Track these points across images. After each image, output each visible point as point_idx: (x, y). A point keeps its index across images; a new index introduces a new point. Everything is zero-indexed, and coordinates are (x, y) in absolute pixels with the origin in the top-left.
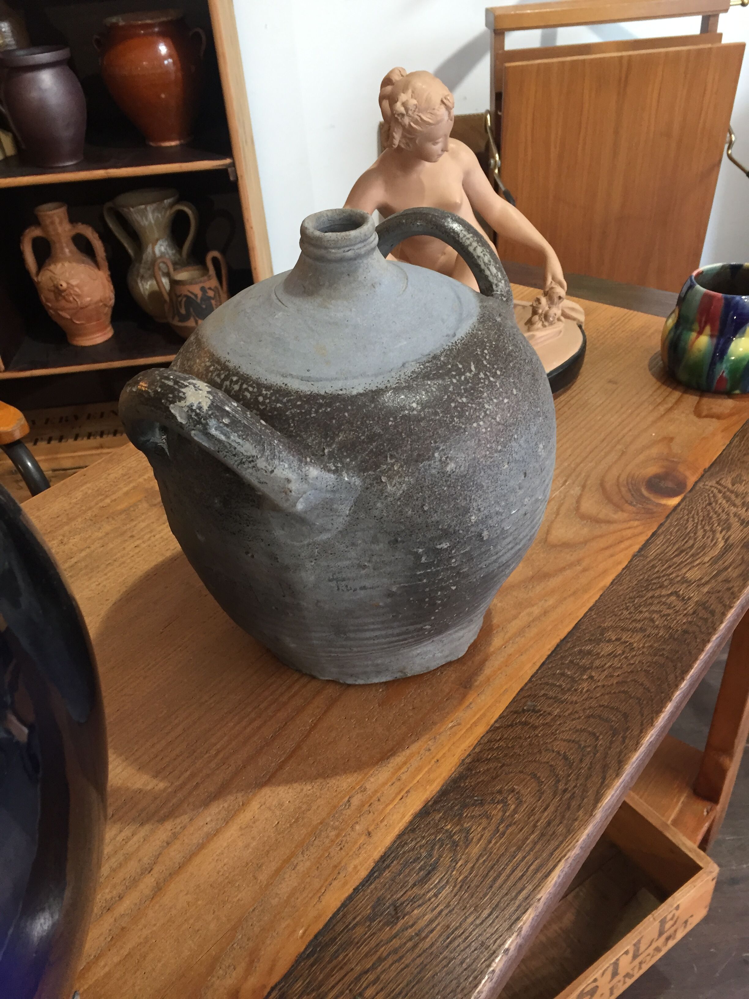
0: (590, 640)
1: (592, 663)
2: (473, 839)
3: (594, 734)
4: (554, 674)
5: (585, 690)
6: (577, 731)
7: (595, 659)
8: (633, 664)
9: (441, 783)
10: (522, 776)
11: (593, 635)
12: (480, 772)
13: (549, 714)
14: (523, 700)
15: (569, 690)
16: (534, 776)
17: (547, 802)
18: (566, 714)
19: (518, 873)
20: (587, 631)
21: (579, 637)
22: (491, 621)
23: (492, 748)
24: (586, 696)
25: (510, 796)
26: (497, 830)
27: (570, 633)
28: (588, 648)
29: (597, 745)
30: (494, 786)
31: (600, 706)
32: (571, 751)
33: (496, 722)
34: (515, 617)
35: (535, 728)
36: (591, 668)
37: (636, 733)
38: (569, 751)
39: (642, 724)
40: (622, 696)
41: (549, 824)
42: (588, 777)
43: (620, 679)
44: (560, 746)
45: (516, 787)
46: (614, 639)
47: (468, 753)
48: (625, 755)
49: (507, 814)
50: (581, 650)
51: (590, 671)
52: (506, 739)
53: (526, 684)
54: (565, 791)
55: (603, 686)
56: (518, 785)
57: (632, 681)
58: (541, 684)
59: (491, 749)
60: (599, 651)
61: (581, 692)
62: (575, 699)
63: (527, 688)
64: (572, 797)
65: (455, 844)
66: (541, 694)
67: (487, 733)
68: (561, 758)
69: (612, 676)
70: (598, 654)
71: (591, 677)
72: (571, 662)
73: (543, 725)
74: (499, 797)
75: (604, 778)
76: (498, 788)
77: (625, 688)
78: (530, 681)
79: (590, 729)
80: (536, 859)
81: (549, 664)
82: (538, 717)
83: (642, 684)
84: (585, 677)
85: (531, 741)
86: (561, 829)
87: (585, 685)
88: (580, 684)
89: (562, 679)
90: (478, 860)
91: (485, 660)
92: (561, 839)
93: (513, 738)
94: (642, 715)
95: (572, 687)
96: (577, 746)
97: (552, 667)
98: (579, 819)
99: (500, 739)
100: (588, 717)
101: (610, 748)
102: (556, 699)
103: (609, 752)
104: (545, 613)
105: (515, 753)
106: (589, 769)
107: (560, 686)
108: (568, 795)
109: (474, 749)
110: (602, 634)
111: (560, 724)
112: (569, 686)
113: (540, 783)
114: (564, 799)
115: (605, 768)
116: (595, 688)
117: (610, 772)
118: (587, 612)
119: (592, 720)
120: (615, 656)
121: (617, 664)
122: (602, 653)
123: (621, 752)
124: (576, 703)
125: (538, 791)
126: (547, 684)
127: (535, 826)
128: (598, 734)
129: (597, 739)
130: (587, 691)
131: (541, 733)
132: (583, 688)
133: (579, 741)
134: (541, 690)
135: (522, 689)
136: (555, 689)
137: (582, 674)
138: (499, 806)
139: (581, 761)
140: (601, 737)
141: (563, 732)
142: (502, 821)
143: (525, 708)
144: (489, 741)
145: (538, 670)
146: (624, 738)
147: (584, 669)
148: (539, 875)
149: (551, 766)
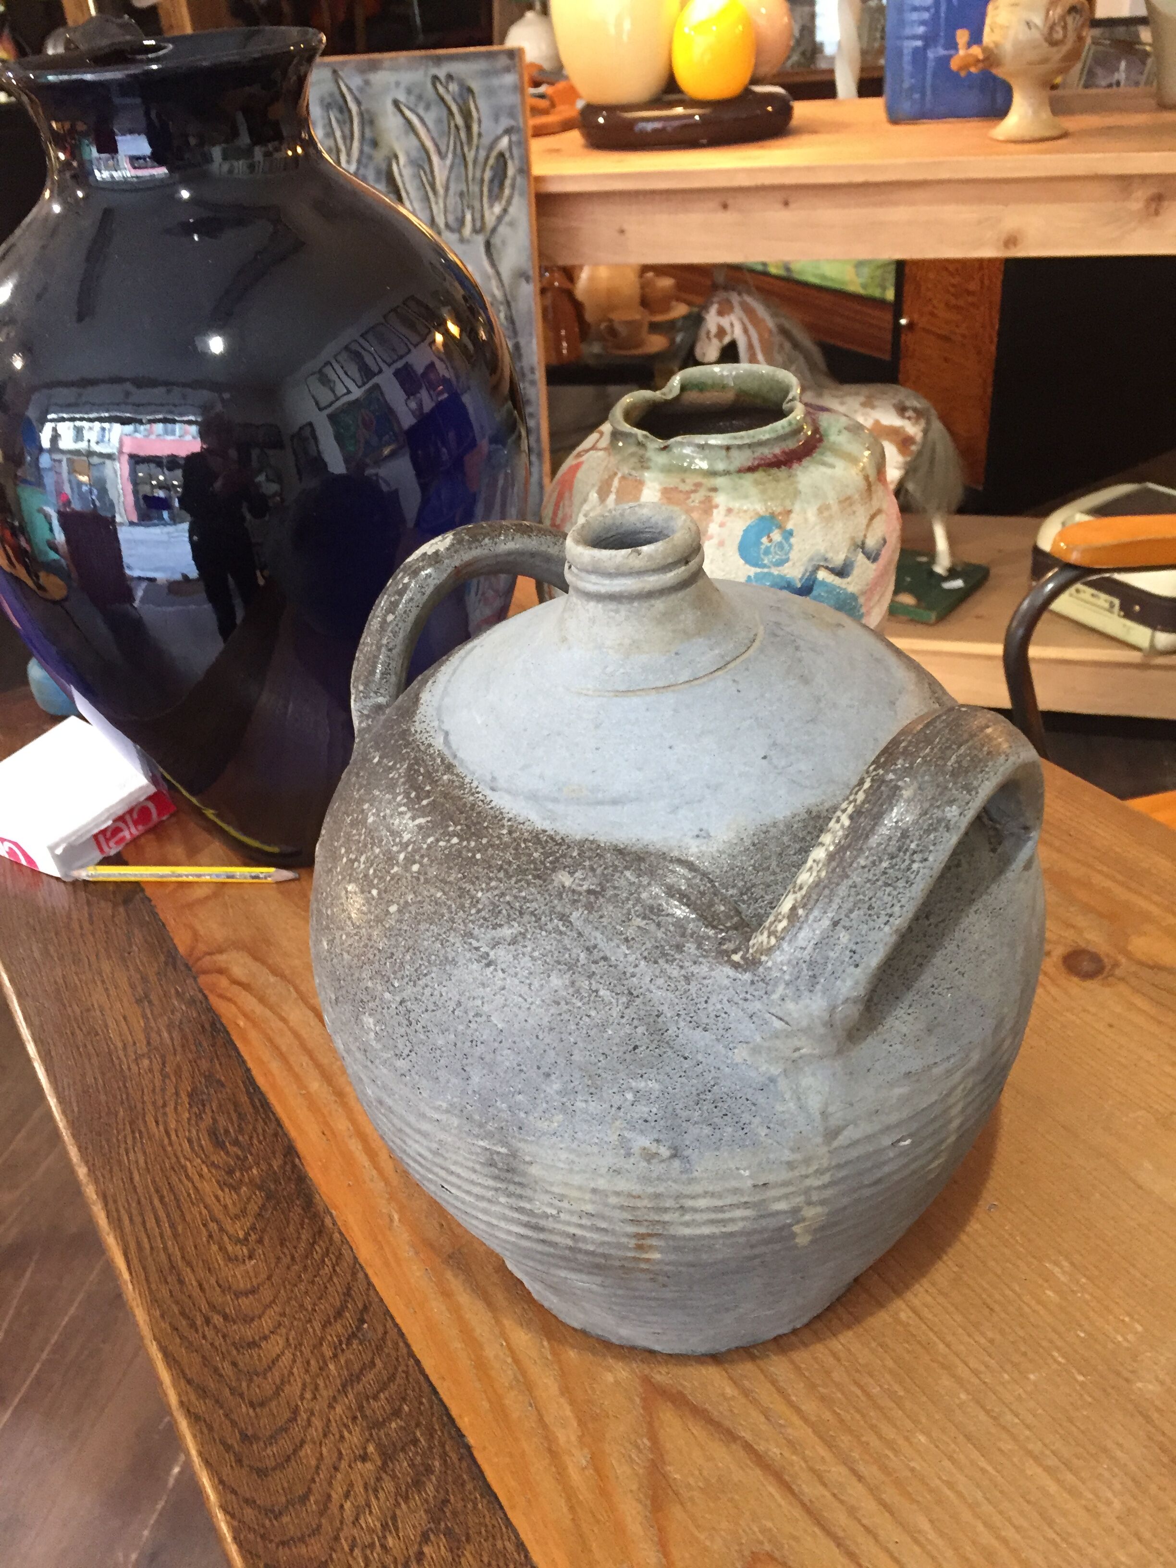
0: (446, 1502)
1: (394, 1477)
2: (223, 1190)
3: (262, 1404)
4: (404, 1399)
5: (346, 1434)
6: (283, 1382)
7: (398, 1487)
8: (352, 1550)
9: (315, 1180)
10: (263, 1276)
11: (455, 1514)
12: (303, 1228)
13: (335, 1356)
14: (380, 1330)
15: (361, 1408)
16: (253, 1291)
17: (208, 1291)
18: (320, 1382)
19: (151, 1223)
20: (470, 1506)
21: (463, 1485)
22: (573, 1347)
23: (328, 1255)
24: (334, 1428)
25: (245, 1250)
26: (214, 1219)
27: (478, 1474)
28: (430, 1489)
29: (243, 1399)
30: (271, 1238)
31: (303, 1442)
32: (256, 1358)
33: (366, 1275)
34: (566, 1390)
35: (327, 1323)
36: (384, 1467)
37: (226, 1471)
38: (259, 1355)
39: (234, 1492)
40: (300, 1491)
41: (181, 1282)
42: (206, 1361)
43: (334, 1508)
44: (275, 1345)
45: (253, 1262)
46: (426, 1550)
47: (339, 1223)
48: (202, 1432)
49: (226, 1238)
50: (432, 1472)
51: (379, 1463)
52: (331, 1278)
53: (408, 1346)
54: (208, 1321)
55: (336, 1469)
56: (254, 1267)
57: (319, 1526)
58: (396, 1369)
59: (327, 1253)
60: (412, 1504)
61: (346, 1426)
62: (339, 1409)
63: (401, 1344)
64: (193, 1325)
65: (230, 1172)
66: (378, 1361)
67: (355, 1258)
68: (257, 1338)
69: (347, 1496)
70: (406, 1499)
71: (364, 1458)
72: (415, 1442)
73: (322, 1339)
74: (253, 1237)
75: (189, 1382)
76: (266, 1241)
77: (312, 1504)
78: (411, 1354)
79: (274, 1404)
80: (152, 1248)
81: (430, 1401)
82: (338, 1336)
83: (302, 1539)
84: (371, 1448)
85: (306, 1310)
86: (164, 1292)
87: (354, 1437)
88: (362, 1431)
89: (387, 1408)
90: (196, 1188)
91: (490, 1304)
92: (154, 1286)
93: (326, 1287)
94: (246, 1501)
95: (364, 1417)
96: (260, 1369)
97: (421, 1403)
98: (160, 1320)
99: (334, 1270)
100: (295, 1411)
101: (226, 1415)
102: (354, 1378)
103: (221, 1412)
104: (553, 1454)
105: (302, 1281)
106: (216, 1370)
107: (376, 1397)
108: (199, 1321)
109: (341, 1233)
110: (449, 1533)
111: (308, 1363)
112: (368, 1412)
113: (237, 1295)
114: (198, 1314)
115: (203, 1392)
116: (340, 1453)
117: (193, 1397)
118: (517, 1535)
119: (287, 1415)
120: (385, 1526)
121: (370, 1520)
122: (403, 1506)
123: (211, 1429)
124: (331, 1406)
125: (230, 1288)
126: (392, 1378)
127: (189, 1264)
128: (258, 1410)
129: (252, 1405)
130: (342, 1437)
131: (311, 1330)
132: (350, 1432)
133: (266, 1378)
134: (385, 1364)
135: (402, 1335)
136: (376, 1388)
137: (379, 1446)
138: (241, 1234)
139: (234, 1364)
140: (251, 1411)
141: (294, 1361)
142: (221, 1229)
143: (365, 1326)
144: (340, 1256)
145: (426, 1377)
146: (228, 1448)
147: (387, 1456)
148: (133, 1246)
149: (252, 1320)
